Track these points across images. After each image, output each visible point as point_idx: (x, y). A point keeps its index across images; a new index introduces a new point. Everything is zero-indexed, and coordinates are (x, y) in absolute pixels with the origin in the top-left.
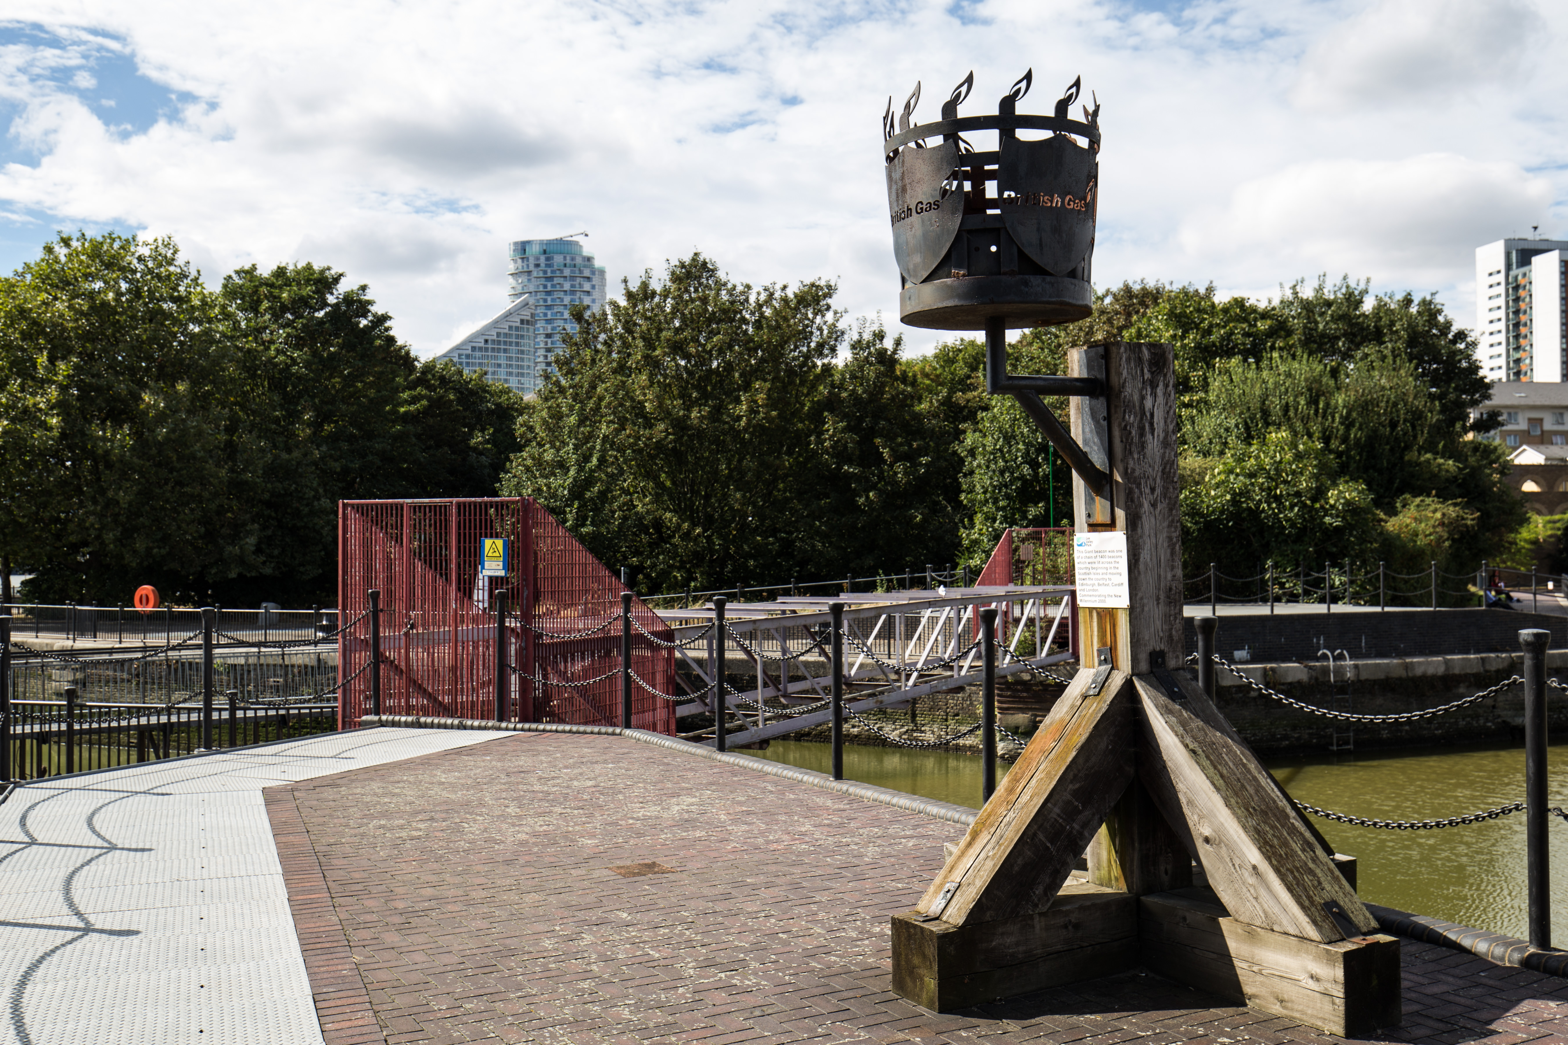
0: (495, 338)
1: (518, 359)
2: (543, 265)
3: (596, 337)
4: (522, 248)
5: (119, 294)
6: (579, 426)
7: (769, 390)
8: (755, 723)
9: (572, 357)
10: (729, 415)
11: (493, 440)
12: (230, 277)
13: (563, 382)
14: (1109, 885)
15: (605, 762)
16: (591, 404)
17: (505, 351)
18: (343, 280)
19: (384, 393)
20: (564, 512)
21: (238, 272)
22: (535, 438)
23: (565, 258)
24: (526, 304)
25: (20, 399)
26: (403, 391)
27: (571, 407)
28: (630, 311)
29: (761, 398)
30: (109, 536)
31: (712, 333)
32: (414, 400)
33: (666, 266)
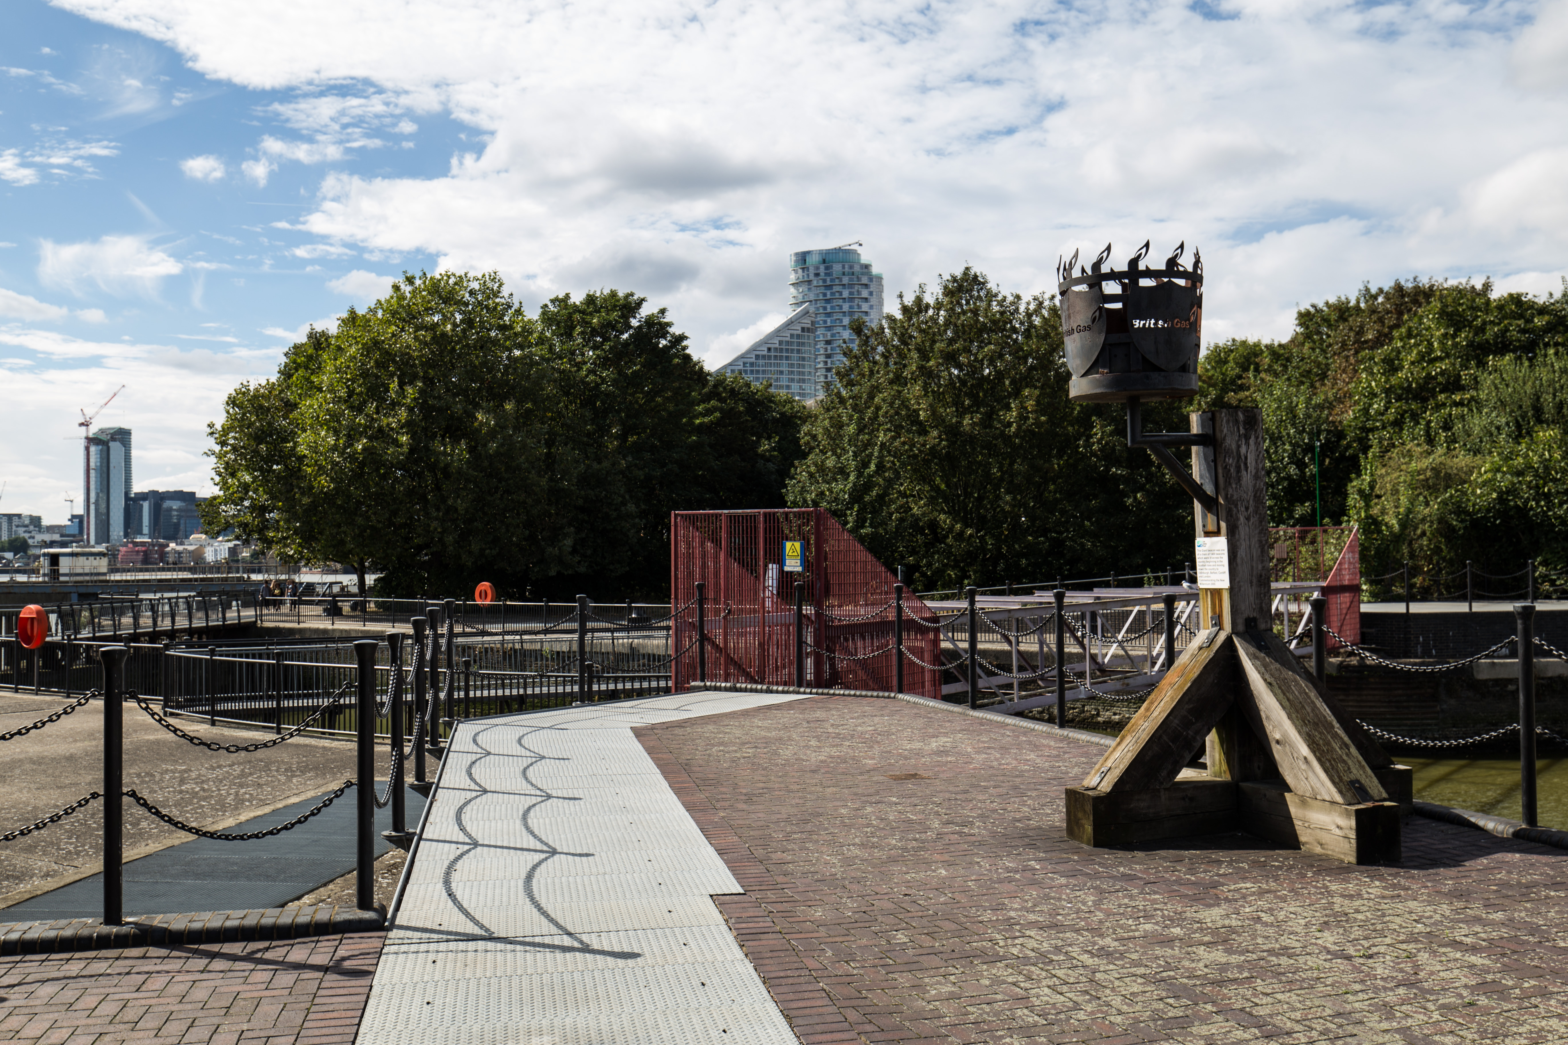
0: (777, 346)
1: (799, 366)
2: (822, 274)
3: (874, 349)
4: (802, 258)
5: (455, 325)
6: (858, 435)
7: (1039, 396)
8: (1011, 700)
9: (851, 369)
10: (1000, 421)
11: (779, 448)
12: (546, 306)
13: (844, 393)
14: (1220, 776)
15: (882, 715)
16: (869, 413)
17: (787, 358)
18: (644, 304)
19: (681, 407)
20: (845, 515)
21: (552, 301)
22: (818, 445)
23: (843, 267)
24: (806, 313)
25: (376, 420)
26: (698, 405)
27: (851, 418)
28: (906, 324)
29: (1030, 404)
30: (449, 539)
31: (982, 344)
32: (708, 412)
33: (939, 281)
